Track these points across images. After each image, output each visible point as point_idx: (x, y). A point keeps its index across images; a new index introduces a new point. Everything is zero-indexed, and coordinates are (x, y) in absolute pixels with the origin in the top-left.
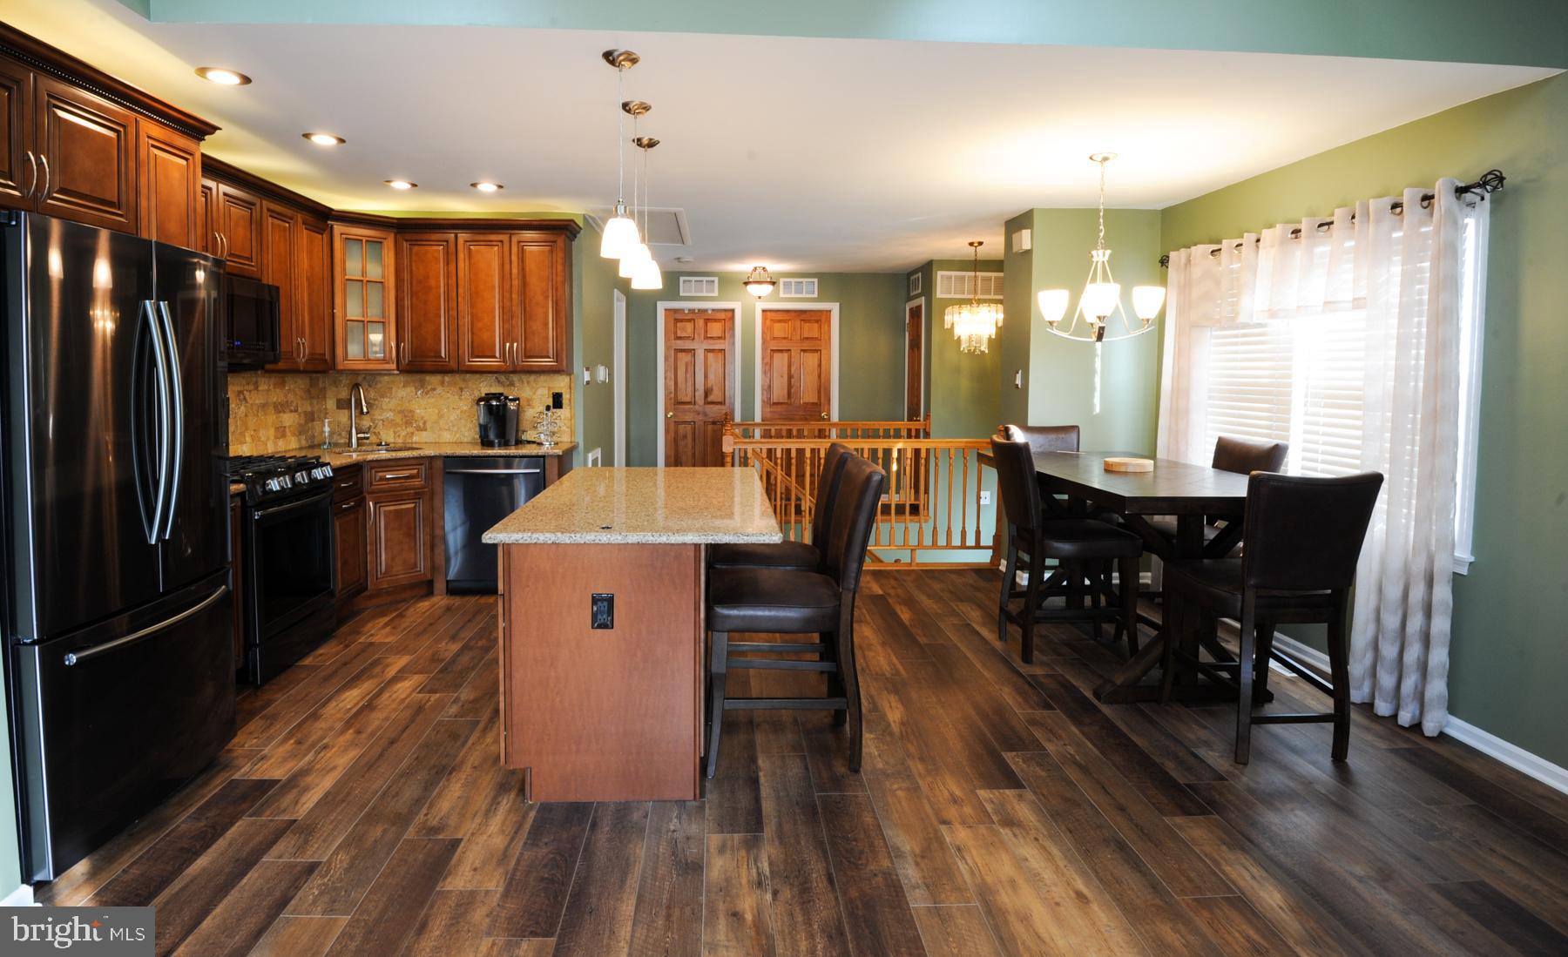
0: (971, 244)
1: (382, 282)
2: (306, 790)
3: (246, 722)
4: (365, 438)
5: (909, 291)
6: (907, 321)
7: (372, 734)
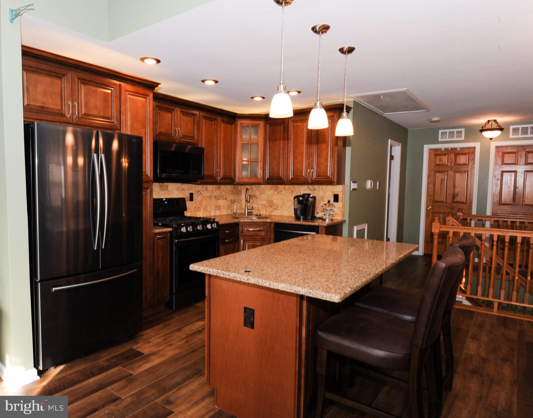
1: (257, 144)
2: (147, 362)
7: (191, 344)
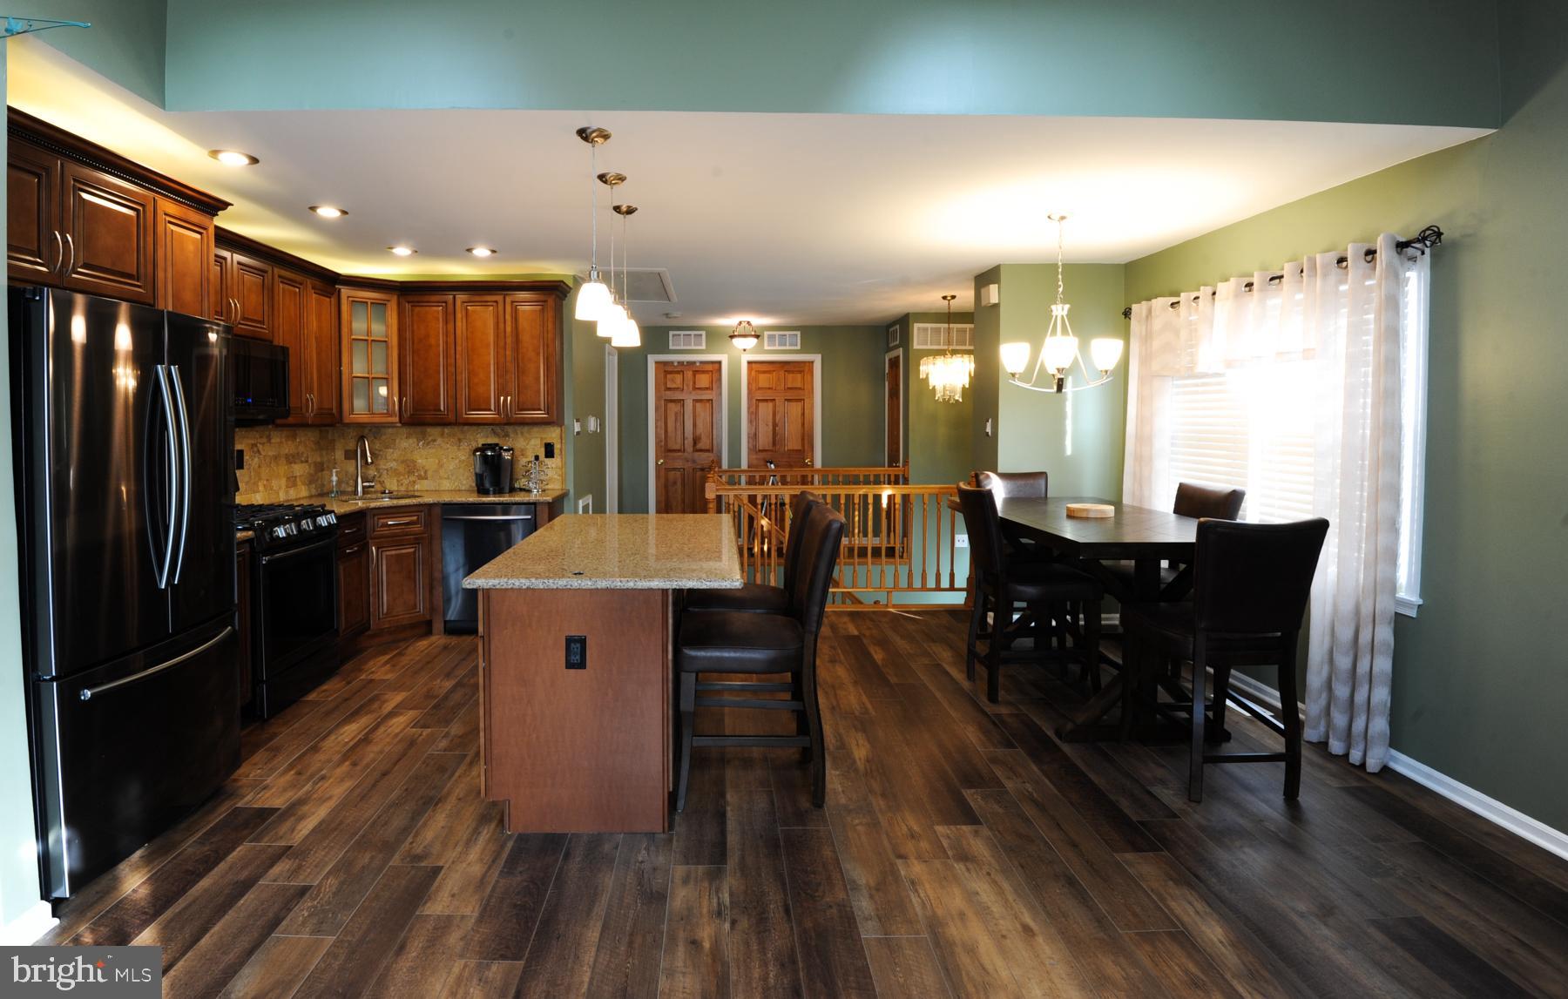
0: (945, 298)
1: (386, 341)
2: (302, 818)
3: (252, 753)
4: (370, 487)
5: (888, 344)
6: (887, 371)
7: (367, 766)
